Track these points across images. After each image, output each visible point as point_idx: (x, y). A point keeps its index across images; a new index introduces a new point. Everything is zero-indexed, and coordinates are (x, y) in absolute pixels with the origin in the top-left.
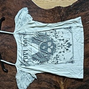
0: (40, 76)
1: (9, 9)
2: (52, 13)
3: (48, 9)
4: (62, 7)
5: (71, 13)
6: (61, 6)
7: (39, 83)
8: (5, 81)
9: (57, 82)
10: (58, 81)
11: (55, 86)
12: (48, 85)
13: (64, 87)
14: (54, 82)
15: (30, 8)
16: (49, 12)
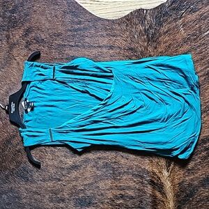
0: (115, 162)
2: (127, 26)
3: (117, 18)
4: (147, 10)
5: (167, 20)
6: (143, 7)
7: (115, 179)
8: (44, 180)
9: (154, 173)
14: (148, 172)
15: (80, 22)
16: (119, 24)
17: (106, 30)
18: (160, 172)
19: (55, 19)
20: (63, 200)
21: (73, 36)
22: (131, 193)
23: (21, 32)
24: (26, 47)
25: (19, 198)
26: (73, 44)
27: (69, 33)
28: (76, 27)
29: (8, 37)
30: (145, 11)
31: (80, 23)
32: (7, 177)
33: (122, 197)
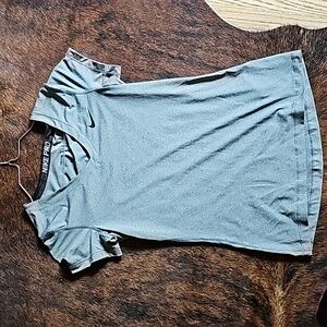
1: (125, 18)
2: (269, 46)
3: (255, 31)
4: (305, 30)
7: (194, 283)
9: (261, 288)
10: (265, 284)
11: (253, 299)
12: (226, 295)
13: (287, 308)
15: (195, 22)
16: (256, 41)
17: (234, 45)
18: (271, 289)
19: (156, 9)
20: (99, 301)
21: (179, 41)
22: (215, 312)
23: (95, 15)
24: (97, 40)
25: (25, 281)
26: (175, 54)
27: (173, 36)
28: (187, 29)
29: (72, 19)
30: (302, 31)
31: (194, 24)
32: (13, 241)
33: (200, 315)
